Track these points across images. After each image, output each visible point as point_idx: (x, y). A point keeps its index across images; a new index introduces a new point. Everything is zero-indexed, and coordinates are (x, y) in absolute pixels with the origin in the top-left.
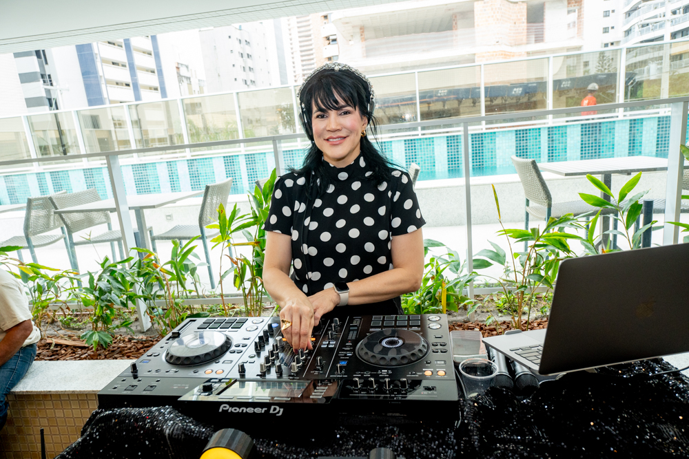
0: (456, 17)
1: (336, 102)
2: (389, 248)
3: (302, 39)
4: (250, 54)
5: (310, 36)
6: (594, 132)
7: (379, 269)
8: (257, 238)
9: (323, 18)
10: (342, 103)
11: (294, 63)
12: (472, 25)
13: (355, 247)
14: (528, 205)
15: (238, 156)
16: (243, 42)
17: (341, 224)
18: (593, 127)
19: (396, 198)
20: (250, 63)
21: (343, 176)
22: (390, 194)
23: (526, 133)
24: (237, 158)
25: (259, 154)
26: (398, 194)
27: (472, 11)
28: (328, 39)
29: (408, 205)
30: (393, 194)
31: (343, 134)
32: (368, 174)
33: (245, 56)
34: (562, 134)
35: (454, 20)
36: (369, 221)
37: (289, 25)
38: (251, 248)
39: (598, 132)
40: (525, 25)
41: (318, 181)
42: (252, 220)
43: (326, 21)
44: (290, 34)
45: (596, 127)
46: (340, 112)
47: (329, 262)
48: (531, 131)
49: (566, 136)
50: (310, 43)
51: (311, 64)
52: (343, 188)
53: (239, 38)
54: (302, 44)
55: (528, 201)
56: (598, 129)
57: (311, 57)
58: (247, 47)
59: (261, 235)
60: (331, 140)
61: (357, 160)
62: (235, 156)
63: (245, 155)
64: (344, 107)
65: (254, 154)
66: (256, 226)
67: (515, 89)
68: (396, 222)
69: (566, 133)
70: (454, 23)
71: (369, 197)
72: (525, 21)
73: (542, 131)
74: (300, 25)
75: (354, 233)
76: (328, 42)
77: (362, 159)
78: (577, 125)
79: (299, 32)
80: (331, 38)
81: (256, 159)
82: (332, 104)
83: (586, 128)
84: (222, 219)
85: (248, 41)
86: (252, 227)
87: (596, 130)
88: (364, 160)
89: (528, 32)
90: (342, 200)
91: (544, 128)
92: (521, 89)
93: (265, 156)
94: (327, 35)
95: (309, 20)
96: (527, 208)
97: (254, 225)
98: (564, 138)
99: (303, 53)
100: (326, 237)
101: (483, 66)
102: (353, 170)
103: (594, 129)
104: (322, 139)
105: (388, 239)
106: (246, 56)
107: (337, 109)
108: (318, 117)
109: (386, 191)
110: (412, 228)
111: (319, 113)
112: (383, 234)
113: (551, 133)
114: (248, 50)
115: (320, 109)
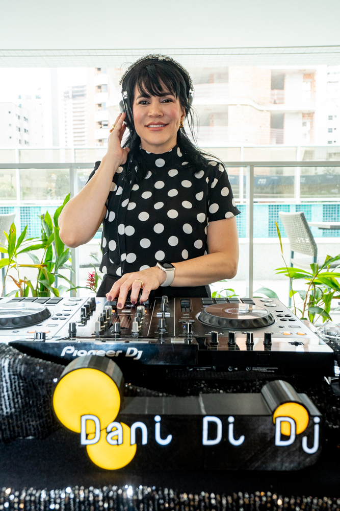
0: (212, 116)
1: (160, 89)
2: (206, 234)
3: (75, 122)
4: (27, 129)
5: (83, 120)
6: (334, 212)
7: (195, 254)
8: (44, 262)
9: (97, 105)
10: (166, 90)
11: (66, 142)
12: (226, 124)
13: (173, 227)
14: (292, 257)
15: (13, 207)
16: (22, 118)
17: (159, 206)
18: (332, 208)
19: (213, 185)
20: (26, 137)
21: (160, 163)
22: (207, 180)
23: (278, 208)
24: (12, 209)
25: (34, 207)
26: (216, 181)
27: (227, 113)
28: (101, 124)
29: (225, 192)
30: (211, 181)
31: (164, 121)
32: (184, 163)
33: (22, 130)
34: (308, 211)
35: (211, 119)
36: (187, 205)
37: (65, 109)
38: (37, 270)
39: (337, 212)
40: (268, 129)
41: (136, 168)
42: (41, 243)
43: (99, 108)
44: (66, 117)
45: (335, 208)
46: (163, 99)
47: (145, 243)
48: (282, 207)
49: (311, 214)
50: (83, 126)
51: (82, 145)
52: (161, 174)
53: (19, 114)
54: (76, 127)
55: (293, 253)
56: (337, 209)
57: (83, 138)
58: (25, 123)
59: (48, 259)
60: (152, 126)
61: (175, 149)
62: (10, 207)
63: (21, 207)
64: (168, 94)
65: (29, 207)
66: (43, 249)
67: (260, 180)
68: (214, 208)
69: (310, 211)
70: (211, 121)
71: (186, 184)
72: (269, 126)
73: (291, 207)
74: (75, 110)
75: (173, 214)
76: (100, 126)
77: (179, 149)
78: (320, 205)
79: (74, 116)
80: (103, 123)
81: (31, 212)
82: (156, 90)
83: (327, 208)
84: (11, 238)
85: (26, 117)
86: (40, 249)
87: (335, 211)
88: (181, 151)
89: (271, 135)
90: (160, 185)
91: (293, 205)
92: (265, 180)
93: (40, 210)
94: (99, 120)
95: (83, 107)
96: (292, 259)
97: (42, 248)
98: (309, 215)
99: (76, 135)
100: (144, 216)
101: (242, 149)
102: (170, 158)
103: (334, 209)
104: (143, 126)
105: (205, 224)
106: (24, 130)
107: (161, 95)
108: (140, 103)
109: (204, 178)
110: (229, 215)
111: (142, 99)
112: (201, 217)
113: (298, 210)
114: (25, 125)
115: (144, 95)
